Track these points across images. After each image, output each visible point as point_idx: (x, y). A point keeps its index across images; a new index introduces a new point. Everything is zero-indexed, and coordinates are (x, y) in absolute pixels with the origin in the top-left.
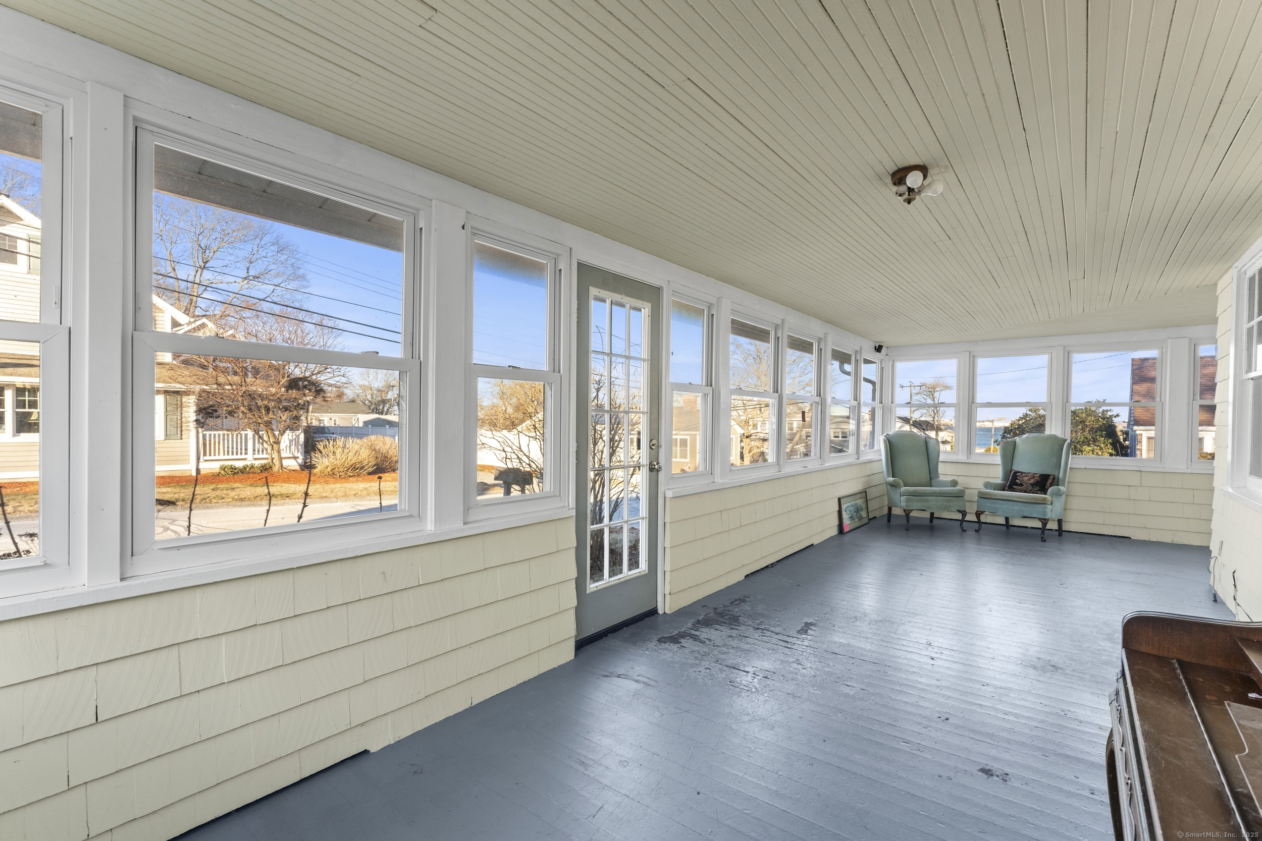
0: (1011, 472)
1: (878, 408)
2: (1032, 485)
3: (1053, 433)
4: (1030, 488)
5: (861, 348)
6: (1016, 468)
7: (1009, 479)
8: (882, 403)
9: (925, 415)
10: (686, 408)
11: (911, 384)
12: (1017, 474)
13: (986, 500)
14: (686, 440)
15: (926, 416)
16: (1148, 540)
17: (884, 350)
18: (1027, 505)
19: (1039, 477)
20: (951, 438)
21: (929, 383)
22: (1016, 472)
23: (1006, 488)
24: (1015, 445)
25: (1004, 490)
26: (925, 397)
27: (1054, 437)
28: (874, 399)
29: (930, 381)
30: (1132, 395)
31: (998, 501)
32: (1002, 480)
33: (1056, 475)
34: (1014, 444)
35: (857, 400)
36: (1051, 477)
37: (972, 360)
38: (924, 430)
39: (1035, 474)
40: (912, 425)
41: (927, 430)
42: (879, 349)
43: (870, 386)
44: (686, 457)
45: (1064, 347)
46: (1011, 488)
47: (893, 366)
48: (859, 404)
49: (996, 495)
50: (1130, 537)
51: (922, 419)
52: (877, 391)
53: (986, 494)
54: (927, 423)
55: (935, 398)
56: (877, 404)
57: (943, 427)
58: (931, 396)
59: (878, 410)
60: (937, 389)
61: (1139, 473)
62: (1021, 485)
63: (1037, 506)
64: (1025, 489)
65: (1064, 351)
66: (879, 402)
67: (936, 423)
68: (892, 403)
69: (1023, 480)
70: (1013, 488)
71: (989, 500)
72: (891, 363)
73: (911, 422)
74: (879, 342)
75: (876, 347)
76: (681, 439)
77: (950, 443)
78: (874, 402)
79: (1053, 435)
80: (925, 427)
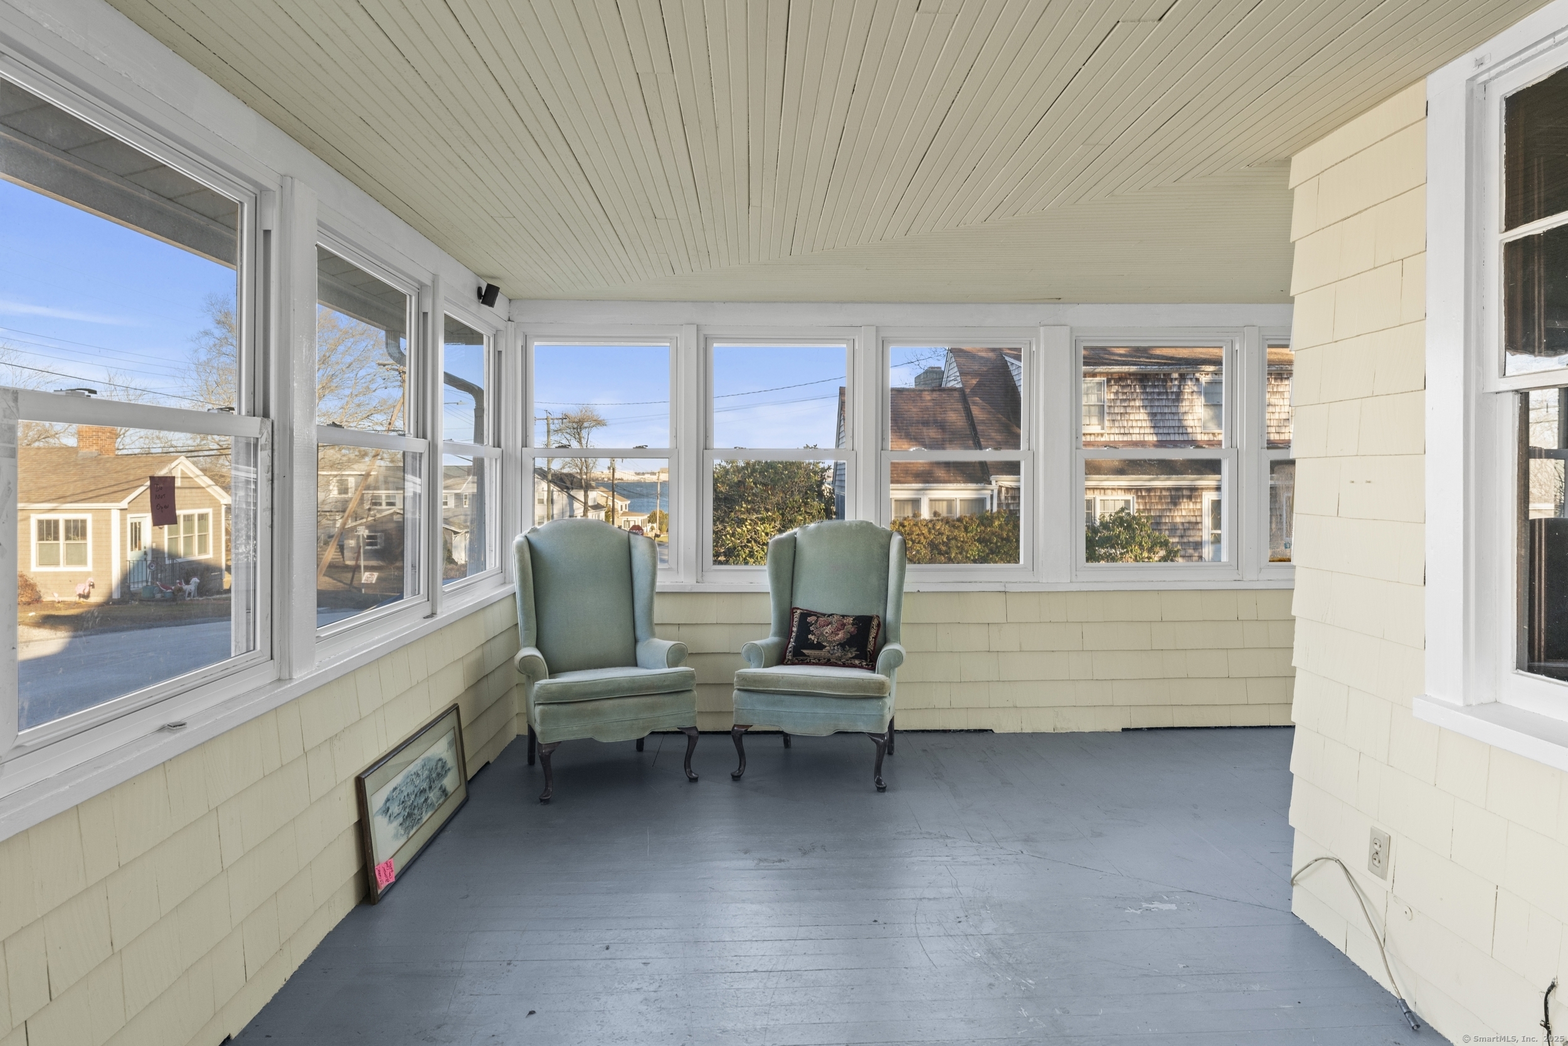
0: (792, 613)
1: (491, 459)
2: (842, 645)
3: (861, 517)
4: (838, 653)
5: (435, 279)
6: (803, 602)
7: (792, 631)
8: (499, 446)
9: (569, 465)
10: (85, 450)
11: (548, 415)
12: (809, 619)
13: (755, 697)
14: (84, 522)
15: (569, 467)
16: (1018, 731)
17: (500, 300)
18: (844, 702)
19: (853, 624)
20: (605, 499)
21: (573, 416)
22: (806, 614)
23: (789, 656)
24: (795, 547)
25: (782, 661)
26: (568, 436)
27: (865, 528)
28: (479, 436)
29: (574, 411)
30: (839, 439)
31: (783, 697)
32: (775, 634)
33: (881, 614)
34: (793, 544)
35: (424, 437)
36: (875, 623)
37: (702, 345)
38: (568, 488)
39: (843, 616)
40: (550, 482)
41: (572, 489)
42: (488, 295)
43: (469, 399)
44: (83, 561)
45: (878, 329)
46: (799, 658)
47: (525, 349)
48: (433, 449)
49: (777, 680)
50: (991, 730)
51: (565, 471)
52: (486, 412)
53: (755, 681)
54: (570, 476)
55: (582, 439)
56: (488, 450)
57: (593, 484)
58: (577, 436)
59: (491, 465)
60: (586, 424)
61: (1003, 595)
62: (819, 646)
63: (865, 704)
64: (828, 655)
65: (877, 339)
66: (491, 443)
67: (584, 477)
68: (525, 444)
69: (822, 633)
70: (804, 655)
71: (762, 697)
72: (520, 343)
73: (550, 477)
74: (493, 278)
75: (479, 289)
76: (67, 522)
77: (604, 507)
78: (478, 445)
79: (862, 522)
80: (568, 484)
